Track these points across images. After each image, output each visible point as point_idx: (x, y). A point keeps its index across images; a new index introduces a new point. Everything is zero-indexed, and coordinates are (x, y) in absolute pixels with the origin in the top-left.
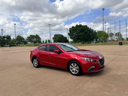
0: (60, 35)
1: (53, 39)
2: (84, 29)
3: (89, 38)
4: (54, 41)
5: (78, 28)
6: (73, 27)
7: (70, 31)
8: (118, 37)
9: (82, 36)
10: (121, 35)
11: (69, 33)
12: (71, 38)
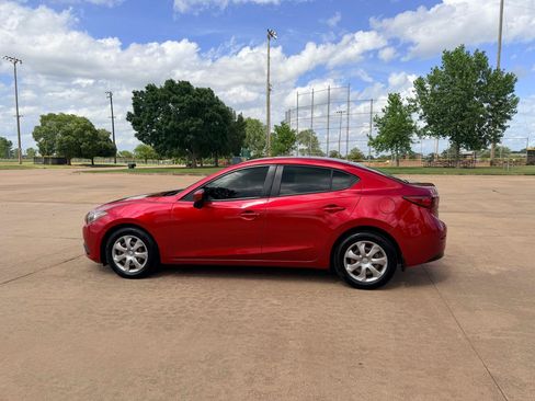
0: (72, 117)
1: (36, 136)
2: (201, 105)
3: (219, 141)
4: (40, 145)
5: (175, 97)
6: (151, 88)
7: (136, 104)
8: (305, 148)
9: (195, 133)
10: (316, 138)
11: (133, 112)
12: (140, 137)
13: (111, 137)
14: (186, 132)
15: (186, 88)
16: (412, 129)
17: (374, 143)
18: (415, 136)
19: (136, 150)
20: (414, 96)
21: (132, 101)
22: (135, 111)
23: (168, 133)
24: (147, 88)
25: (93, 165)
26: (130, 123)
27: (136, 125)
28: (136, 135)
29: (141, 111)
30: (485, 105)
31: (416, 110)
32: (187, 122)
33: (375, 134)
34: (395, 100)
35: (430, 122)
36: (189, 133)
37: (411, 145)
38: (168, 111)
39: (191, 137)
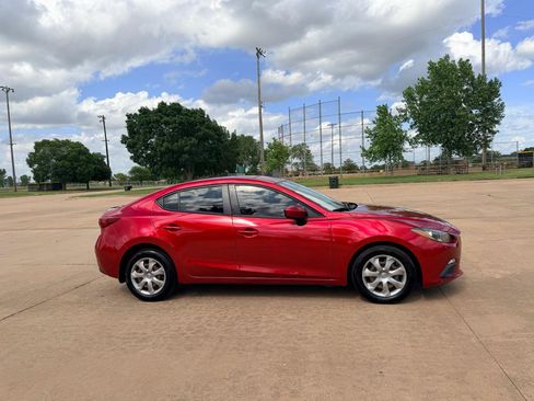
0: (67, 143)
1: (30, 163)
2: (192, 125)
3: (214, 160)
4: (34, 171)
5: (166, 118)
6: (144, 111)
7: (130, 127)
8: (299, 161)
9: (190, 153)
10: (309, 151)
12: (135, 159)
13: (105, 160)
14: (181, 152)
15: (176, 108)
16: (403, 138)
17: (366, 154)
18: (407, 145)
19: (131, 172)
20: (403, 105)
21: (125, 124)
22: (130, 134)
23: (162, 154)
24: (140, 111)
25: (88, 189)
26: (125, 146)
27: (131, 147)
28: (131, 158)
29: (135, 133)
30: (474, 112)
31: (406, 120)
32: (181, 142)
33: (368, 145)
34: (383, 111)
35: (421, 130)
36: (185, 153)
37: (403, 154)
38: (162, 134)
39: (186, 156)
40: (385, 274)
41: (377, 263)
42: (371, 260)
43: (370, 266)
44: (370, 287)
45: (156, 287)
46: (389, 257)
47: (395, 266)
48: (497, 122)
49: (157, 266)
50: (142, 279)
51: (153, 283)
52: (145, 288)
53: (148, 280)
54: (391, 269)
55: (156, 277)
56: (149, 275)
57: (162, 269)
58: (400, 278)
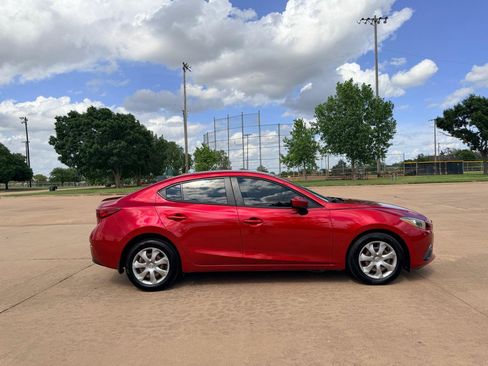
2: (122, 128)
3: (143, 162)
5: (97, 122)
6: (73, 114)
7: (59, 129)
9: (118, 155)
11: (55, 136)
12: (63, 160)
13: (26, 161)
14: (110, 154)
15: (106, 113)
16: (316, 148)
17: (285, 160)
18: (318, 154)
19: (52, 173)
20: (315, 121)
21: (55, 127)
22: (58, 135)
23: (92, 155)
24: (69, 114)
25: (7, 189)
26: (53, 147)
27: (58, 149)
28: (59, 158)
29: (64, 135)
30: (373, 127)
31: (317, 132)
32: (110, 145)
33: (285, 153)
34: (299, 124)
35: (329, 142)
36: (113, 155)
37: (316, 161)
38: (91, 137)
39: (115, 158)
40: (378, 259)
41: (371, 248)
42: (367, 246)
43: (366, 252)
44: (365, 270)
45: (158, 276)
46: (382, 243)
47: (387, 250)
48: (391, 137)
49: (161, 255)
50: (144, 269)
51: (155, 272)
52: (147, 279)
53: (151, 270)
54: (384, 253)
55: (159, 266)
56: (151, 264)
57: (166, 258)
58: (390, 261)
